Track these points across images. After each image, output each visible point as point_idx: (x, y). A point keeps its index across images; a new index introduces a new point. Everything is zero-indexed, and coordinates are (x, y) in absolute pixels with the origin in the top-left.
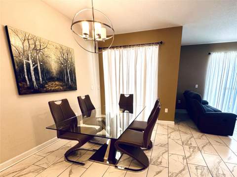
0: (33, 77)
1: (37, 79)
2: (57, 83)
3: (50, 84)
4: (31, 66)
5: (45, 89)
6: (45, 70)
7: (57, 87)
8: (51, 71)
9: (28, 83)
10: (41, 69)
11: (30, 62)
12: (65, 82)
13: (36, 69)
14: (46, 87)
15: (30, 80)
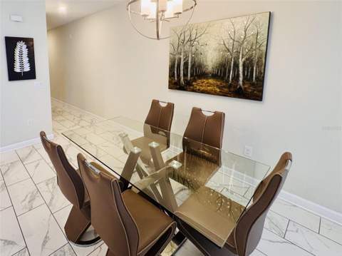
0: (182, 72)
1: (185, 75)
2: (211, 81)
3: (199, 81)
4: (182, 60)
5: (192, 87)
6: (197, 64)
7: (209, 88)
8: (205, 63)
9: (176, 79)
10: (191, 62)
11: (182, 56)
12: (227, 81)
13: (186, 64)
14: (193, 86)
15: (179, 76)
